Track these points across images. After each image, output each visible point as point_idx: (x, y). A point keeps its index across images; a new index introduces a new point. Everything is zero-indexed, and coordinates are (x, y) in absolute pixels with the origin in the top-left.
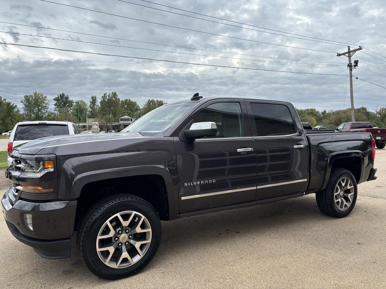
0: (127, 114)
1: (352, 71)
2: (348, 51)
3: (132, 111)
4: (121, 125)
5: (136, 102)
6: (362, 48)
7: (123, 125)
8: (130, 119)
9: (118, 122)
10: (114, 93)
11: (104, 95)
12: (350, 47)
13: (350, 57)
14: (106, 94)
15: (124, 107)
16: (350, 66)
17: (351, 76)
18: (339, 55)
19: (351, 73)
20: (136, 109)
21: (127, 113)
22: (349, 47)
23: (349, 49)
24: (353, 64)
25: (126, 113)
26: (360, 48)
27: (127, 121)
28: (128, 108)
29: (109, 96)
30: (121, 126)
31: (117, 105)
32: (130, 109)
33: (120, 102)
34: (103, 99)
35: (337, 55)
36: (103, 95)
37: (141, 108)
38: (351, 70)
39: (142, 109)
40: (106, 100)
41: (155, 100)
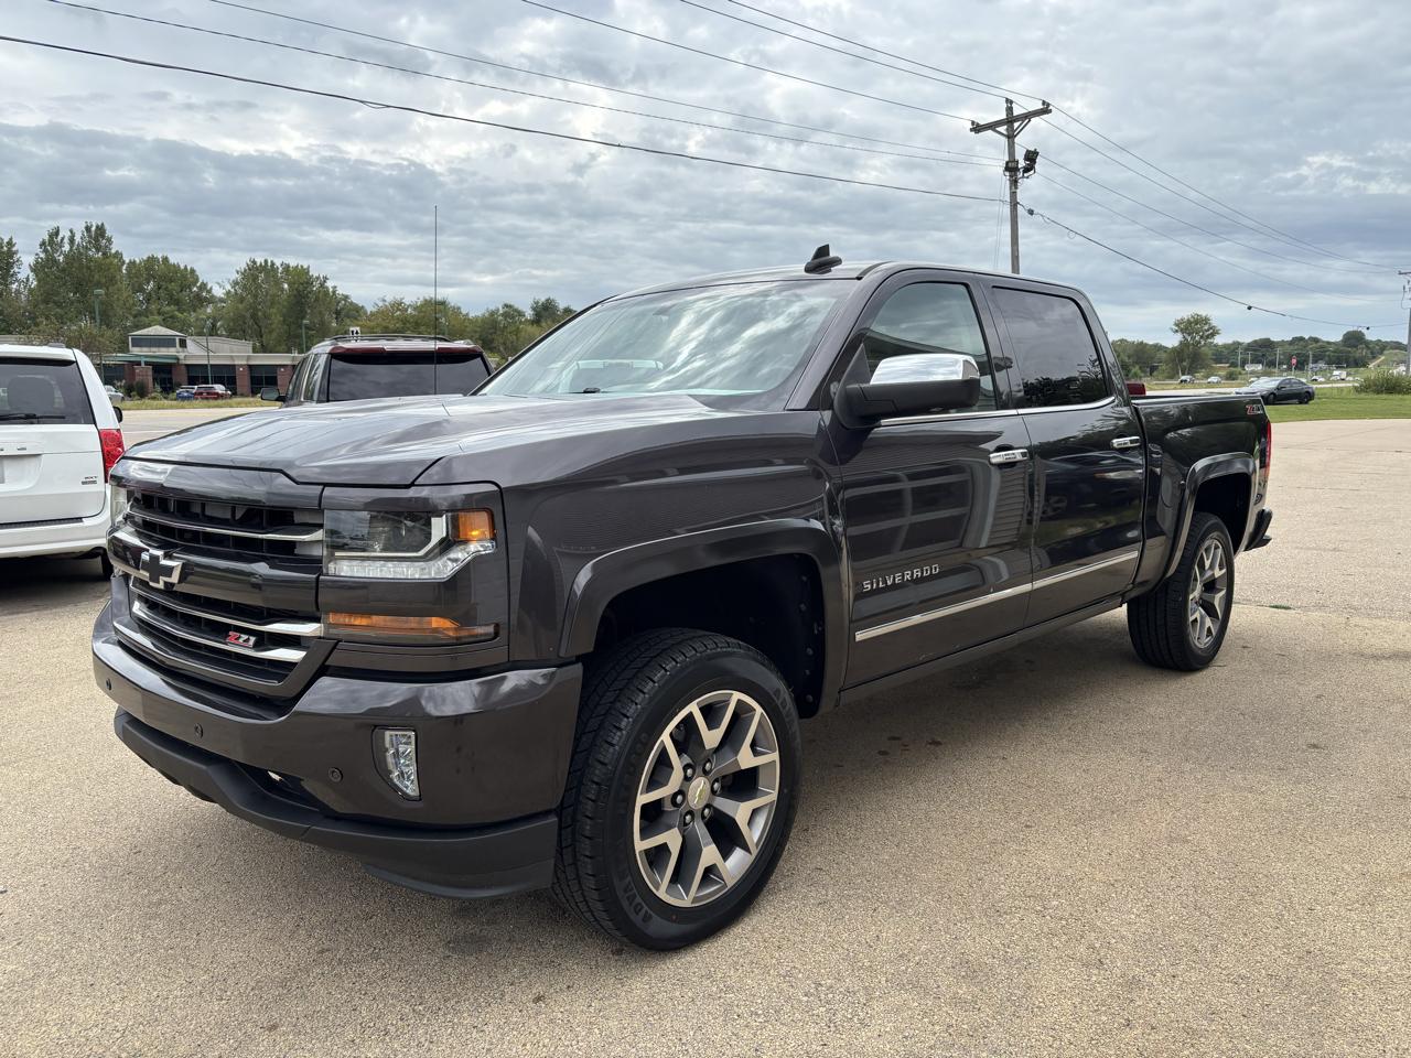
0: (160, 318)
1: (1016, 188)
2: (1005, 117)
3: (177, 304)
4: (139, 364)
5: (193, 271)
6: (1051, 107)
7: (147, 363)
8: (177, 338)
9: (124, 349)
10: (93, 229)
11: (51, 236)
12: (1011, 102)
13: (1011, 137)
14: (57, 233)
15: (141, 290)
16: (1011, 168)
17: (1014, 204)
18: (977, 128)
19: (1013, 195)
20: (198, 297)
21: (159, 314)
22: (1009, 101)
23: (1010, 110)
24: (1022, 164)
25: (152, 314)
26: (1045, 110)
27: (163, 346)
28: (162, 293)
29: (72, 240)
30: (138, 370)
31: (112, 280)
32: (171, 296)
33: (124, 267)
34: (46, 251)
35: (971, 130)
36: (47, 238)
37: (218, 292)
38: (1014, 183)
39: (222, 300)
40: (61, 259)
41: (278, 263)
